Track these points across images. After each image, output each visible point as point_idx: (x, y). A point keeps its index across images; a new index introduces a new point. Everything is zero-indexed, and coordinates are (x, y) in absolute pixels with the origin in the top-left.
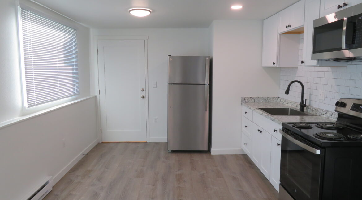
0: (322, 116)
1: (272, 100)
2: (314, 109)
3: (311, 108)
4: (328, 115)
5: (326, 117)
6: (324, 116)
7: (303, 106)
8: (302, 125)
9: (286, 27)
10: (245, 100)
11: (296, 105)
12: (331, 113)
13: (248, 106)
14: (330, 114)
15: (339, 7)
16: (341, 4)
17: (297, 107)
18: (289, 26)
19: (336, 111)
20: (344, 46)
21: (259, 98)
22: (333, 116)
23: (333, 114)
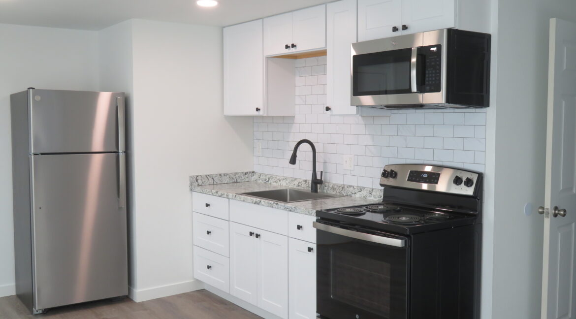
0: (353, 195)
1: (243, 178)
2: (336, 187)
3: (331, 186)
4: (364, 193)
5: (360, 197)
6: (358, 195)
7: (316, 182)
8: (349, 210)
9: (287, 47)
11: (296, 183)
12: (369, 189)
13: (214, 191)
14: (368, 191)
15: (395, 29)
16: (400, 27)
17: (298, 186)
18: (293, 46)
19: (382, 185)
20: (414, 88)
21: (220, 175)
22: (374, 193)
23: (374, 190)
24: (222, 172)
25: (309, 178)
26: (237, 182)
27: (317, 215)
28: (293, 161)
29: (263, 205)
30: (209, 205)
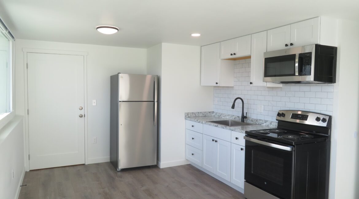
0: (262, 124)
1: (208, 114)
2: (253, 120)
3: (251, 119)
4: (268, 123)
5: (265, 125)
6: (264, 124)
7: (244, 117)
8: (262, 131)
9: (231, 55)
10: (188, 115)
11: (234, 117)
12: (270, 122)
13: (196, 120)
15: (286, 45)
16: (289, 44)
17: (235, 119)
18: (235, 54)
19: (277, 120)
21: (198, 113)
22: (273, 124)
23: (273, 122)
24: (199, 111)
25: (240, 115)
26: (205, 116)
27: (246, 133)
28: (233, 107)
29: (219, 127)
30: (193, 126)
